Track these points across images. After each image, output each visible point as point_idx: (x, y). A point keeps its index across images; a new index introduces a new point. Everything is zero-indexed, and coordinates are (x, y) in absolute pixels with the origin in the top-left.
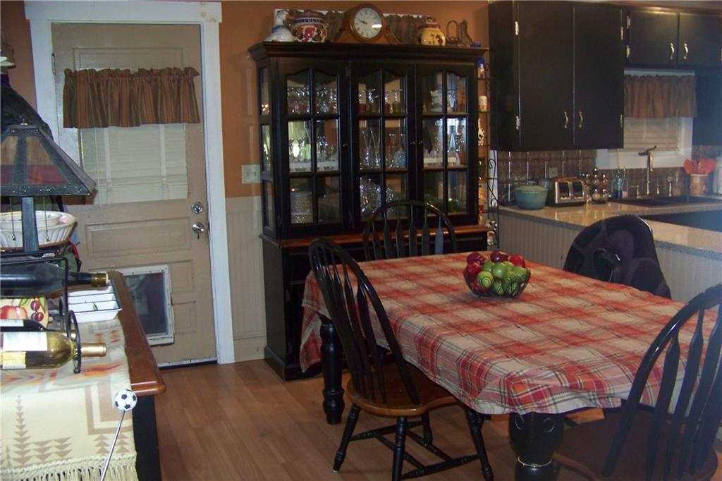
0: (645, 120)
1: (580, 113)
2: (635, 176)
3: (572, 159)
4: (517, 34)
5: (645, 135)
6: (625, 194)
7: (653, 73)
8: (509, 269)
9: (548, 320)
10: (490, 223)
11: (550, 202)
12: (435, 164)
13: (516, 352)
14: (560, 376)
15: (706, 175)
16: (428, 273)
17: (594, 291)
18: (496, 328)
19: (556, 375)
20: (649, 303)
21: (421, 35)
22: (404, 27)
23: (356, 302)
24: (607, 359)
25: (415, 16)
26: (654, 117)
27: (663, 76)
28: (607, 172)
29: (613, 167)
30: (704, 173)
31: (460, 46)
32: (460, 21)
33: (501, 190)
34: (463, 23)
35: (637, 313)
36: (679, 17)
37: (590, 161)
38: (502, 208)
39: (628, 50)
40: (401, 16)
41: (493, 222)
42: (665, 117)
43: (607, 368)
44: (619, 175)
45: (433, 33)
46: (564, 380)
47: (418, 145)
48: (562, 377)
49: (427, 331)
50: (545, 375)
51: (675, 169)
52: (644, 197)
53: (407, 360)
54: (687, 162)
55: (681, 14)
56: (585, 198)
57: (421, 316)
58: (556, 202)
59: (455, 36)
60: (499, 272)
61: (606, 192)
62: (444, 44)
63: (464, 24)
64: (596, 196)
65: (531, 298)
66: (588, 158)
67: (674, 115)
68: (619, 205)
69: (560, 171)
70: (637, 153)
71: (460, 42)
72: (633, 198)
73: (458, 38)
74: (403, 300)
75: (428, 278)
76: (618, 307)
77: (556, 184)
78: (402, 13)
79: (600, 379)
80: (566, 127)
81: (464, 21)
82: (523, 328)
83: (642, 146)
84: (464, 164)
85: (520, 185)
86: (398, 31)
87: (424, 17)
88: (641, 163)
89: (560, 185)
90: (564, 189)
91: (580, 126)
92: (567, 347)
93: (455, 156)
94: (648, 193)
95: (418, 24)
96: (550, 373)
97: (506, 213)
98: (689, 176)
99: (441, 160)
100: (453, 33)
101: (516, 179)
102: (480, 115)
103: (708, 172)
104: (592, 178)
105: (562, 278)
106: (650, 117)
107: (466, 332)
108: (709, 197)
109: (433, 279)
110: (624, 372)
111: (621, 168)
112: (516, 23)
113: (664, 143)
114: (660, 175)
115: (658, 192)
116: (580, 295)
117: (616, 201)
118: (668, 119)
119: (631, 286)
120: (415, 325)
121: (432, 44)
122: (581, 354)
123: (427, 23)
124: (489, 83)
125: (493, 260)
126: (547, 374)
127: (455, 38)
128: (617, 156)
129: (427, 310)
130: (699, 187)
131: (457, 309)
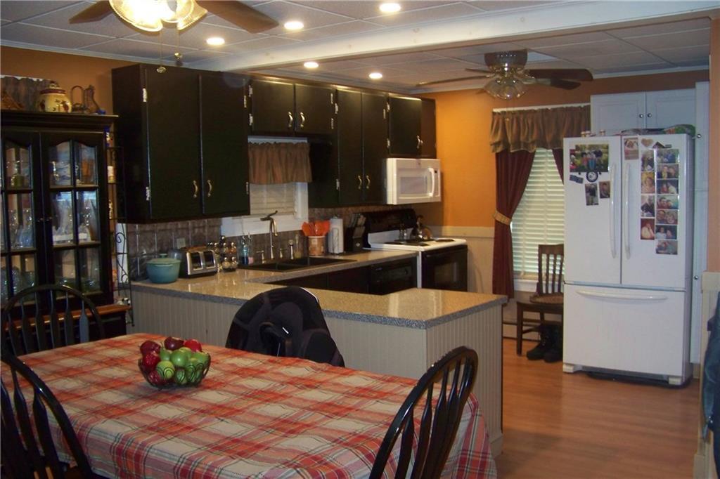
0: (265, 186)
1: (209, 181)
2: (259, 240)
3: (199, 227)
4: (145, 101)
5: (265, 201)
6: (251, 260)
7: (271, 140)
8: (189, 356)
9: (247, 408)
10: (123, 300)
11: (183, 274)
12: (64, 242)
13: (239, 451)
14: (302, 473)
15: (323, 236)
16: (87, 366)
17: (273, 368)
18: (199, 425)
19: (298, 472)
20: (333, 375)
21: (44, 101)
22: (23, 89)
23: (14, 411)
24: (335, 444)
25: (35, 79)
26: (274, 183)
27: (280, 143)
28: (233, 238)
29: (238, 234)
30: (321, 235)
31: (86, 113)
32: (85, 87)
33: (131, 265)
34: (87, 90)
35: (329, 387)
36: (295, 87)
37: (216, 229)
38: (133, 283)
39: (251, 118)
40: (19, 78)
41: (126, 299)
42: (284, 182)
43: (341, 455)
44: (244, 241)
45: (59, 99)
46: (306, 475)
47: (46, 222)
48: (304, 473)
49: (125, 439)
50: (286, 474)
51: (294, 232)
52: (269, 262)
53: (98, 473)
54: (305, 225)
55: (297, 84)
56: (217, 268)
57: (109, 421)
58: (189, 274)
59: (80, 102)
60: (179, 361)
61: (235, 260)
62: (70, 111)
63: (91, 89)
64: (226, 264)
65: (216, 385)
66: (214, 226)
67: (292, 180)
68: (246, 271)
69: (187, 242)
70: (259, 219)
71: (87, 109)
72: (258, 263)
73: (84, 106)
74: (76, 403)
75: (90, 373)
76: (309, 384)
77: (188, 254)
78: (21, 76)
79: (340, 468)
80: (195, 196)
81: (90, 86)
82: (227, 420)
83: (264, 212)
84: (96, 240)
85: (150, 259)
86: (16, 95)
87: (45, 81)
88: (264, 229)
89: (192, 255)
90: (196, 259)
91: (209, 194)
92: (285, 436)
93: (85, 232)
94: (272, 257)
95: (39, 89)
96: (291, 471)
97: (139, 289)
98: (308, 238)
99: (71, 236)
100: (79, 100)
101: (145, 252)
102: (110, 187)
103: (325, 233)
104: (220, 247)
105: (232, 357)
106: (271, 183)
107: (170, 433)
108: (327, 257)
109: (97, 373)
110: (358, 456)
111: (246, 234)
112: (144, 90)
113: (283, 208)
114: (281, 239)
115: (281, 256)
116: (263, 375)
117: (244, 268)
118: (285, 185)
119: (306, 358)
120: (107, 434)
121: (57, 111)
122: (307, 443)
123: (51, 88)
124: (113, 153)
125: (167, 347)
126: (288, 473)
127: (81, 105)
128: (242, 223)
129: (112, 413)
130: (318, 249)
131: (143, 406)
